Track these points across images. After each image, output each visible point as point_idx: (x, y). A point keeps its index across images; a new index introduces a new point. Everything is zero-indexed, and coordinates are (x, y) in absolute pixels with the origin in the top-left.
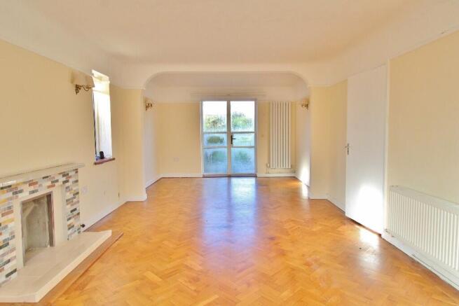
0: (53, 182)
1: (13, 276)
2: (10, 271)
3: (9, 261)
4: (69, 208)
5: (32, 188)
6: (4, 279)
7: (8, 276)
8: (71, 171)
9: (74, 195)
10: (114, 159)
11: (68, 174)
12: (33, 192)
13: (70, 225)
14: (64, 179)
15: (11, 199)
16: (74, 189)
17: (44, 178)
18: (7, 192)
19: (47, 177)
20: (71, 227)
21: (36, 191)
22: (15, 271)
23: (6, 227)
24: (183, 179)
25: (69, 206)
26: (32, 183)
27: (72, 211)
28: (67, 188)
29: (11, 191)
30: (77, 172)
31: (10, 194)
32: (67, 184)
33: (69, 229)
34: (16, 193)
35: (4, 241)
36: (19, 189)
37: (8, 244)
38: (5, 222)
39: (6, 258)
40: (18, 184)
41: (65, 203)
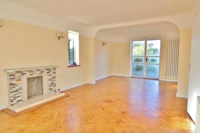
0: (41, 72)
1: (20, 102)
2: (19, 100)
3: (18, 97)
4: (50, 82)
5: (31, 73)
6: (16, 102)
7: (17, 101)
8: (52, 69)
9: (53, 78)
10: (80, 66)
11: (50, 70)
12: (31, 75)
13: (50, 88)
14: (48, 71)
15: (20, 76)
16: (53, 75)
17: (37, 70)
18: (19, 73)
19: (39, 70)
20: (50, 89)
21: (33, 74)
22: (21, 100)
23: (18, 85)
24: (121, 77)
25: (50, 81)
26: (30, 71)
27: (51, 84)
28: (49, 75)
29: (20, 73)
30: (55, 69)
31: (20, 74)
32: (49, 73)
33: (50, 90)
34: (23, 74)
35: (17, 90)
36: (24, 73)
37: (18, 91)
38: (17, 83)
39: (17, 96)
40: (24, 71)
41: (48, 80)
